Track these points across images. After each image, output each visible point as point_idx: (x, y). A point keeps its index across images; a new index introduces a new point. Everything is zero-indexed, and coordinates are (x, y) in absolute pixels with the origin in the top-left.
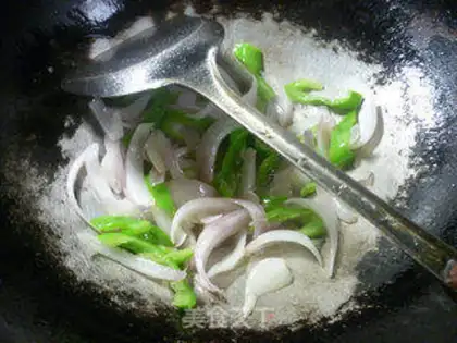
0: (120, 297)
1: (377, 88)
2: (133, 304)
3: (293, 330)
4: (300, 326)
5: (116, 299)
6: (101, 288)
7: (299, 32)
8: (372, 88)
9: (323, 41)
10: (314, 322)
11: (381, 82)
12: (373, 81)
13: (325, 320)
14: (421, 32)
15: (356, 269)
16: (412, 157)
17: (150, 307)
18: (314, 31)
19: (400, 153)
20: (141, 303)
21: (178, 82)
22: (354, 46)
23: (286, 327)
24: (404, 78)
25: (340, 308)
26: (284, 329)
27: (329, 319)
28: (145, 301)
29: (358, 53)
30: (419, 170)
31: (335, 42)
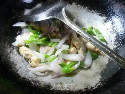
0: (34, 82)
1: (104, 23)
2: (37, 84)
3: (83, 91)
4: (85, 90)
5: (32, 83)
6: (28, 79)
7: (83, 8)
9: (90, 11)
10: (89, 89)
11: (106, 22)
12: (104, 21)
13: (92, 88)
14: (117, 8)
15: (100, 73)
16: (115, 42)
17: (42, 85)
18: (87, 8)
19: (112, 41)
20: (39, 84)
21: (54, 17)
22: (98, 12)
23: (81, 90)
24: (112, 20)
25: (96, 85)
27: (94, 88)
28: (41, 83)
29: (99, 14)
30: (117, 46)
31: (93, 11)
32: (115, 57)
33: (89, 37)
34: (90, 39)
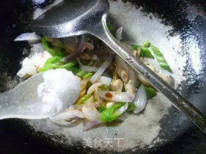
0: (56, 138)
1: (170, 37)
2: (62, 141)
3: (133, 151)
4: (136, 149)
5: (54, 139)
6: (47, 134)
8: (167, 37)
9: (146, 13)
10: (142, 147)
11: (171, 35)
12: (168, 34)
13: (147, 146)
15: (159, 122)
17: (70, 142)
18: (141, 8)
19: (179, 69)
20: (65, 140)
22: (160, 17)
25: (153, 141)
26: (129, 151)
27: (149, 146)
28: (67, 139)
29: (161, 20)
30: (187, 77)
31: (151, 14)
32: (186, 106)
33: (146, 71)
34: (147, 73)
